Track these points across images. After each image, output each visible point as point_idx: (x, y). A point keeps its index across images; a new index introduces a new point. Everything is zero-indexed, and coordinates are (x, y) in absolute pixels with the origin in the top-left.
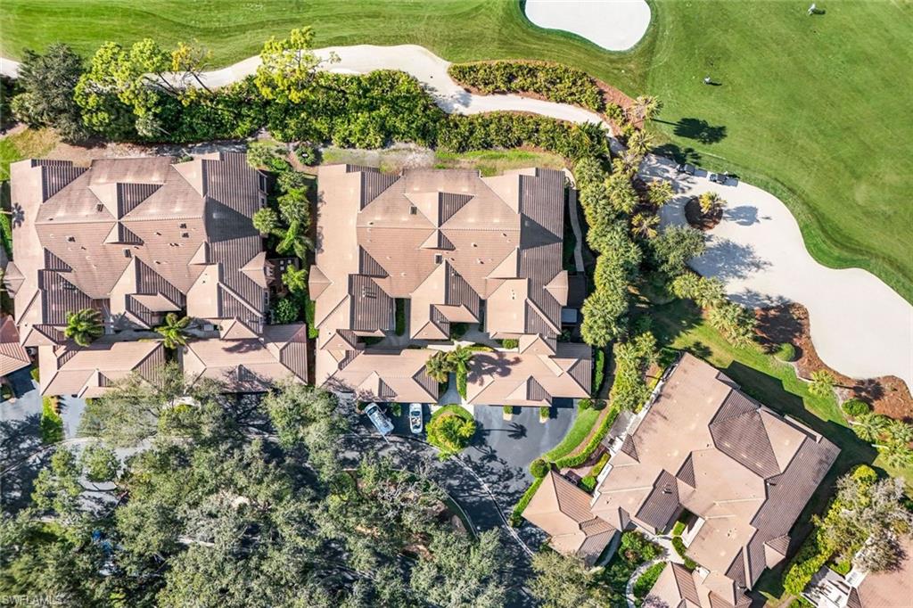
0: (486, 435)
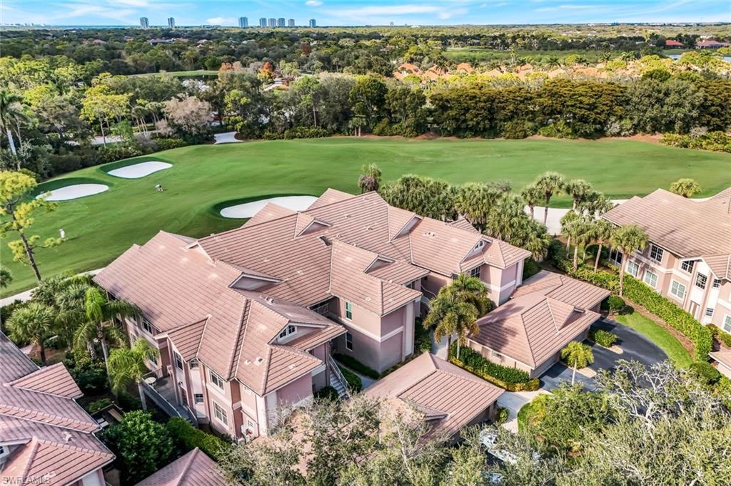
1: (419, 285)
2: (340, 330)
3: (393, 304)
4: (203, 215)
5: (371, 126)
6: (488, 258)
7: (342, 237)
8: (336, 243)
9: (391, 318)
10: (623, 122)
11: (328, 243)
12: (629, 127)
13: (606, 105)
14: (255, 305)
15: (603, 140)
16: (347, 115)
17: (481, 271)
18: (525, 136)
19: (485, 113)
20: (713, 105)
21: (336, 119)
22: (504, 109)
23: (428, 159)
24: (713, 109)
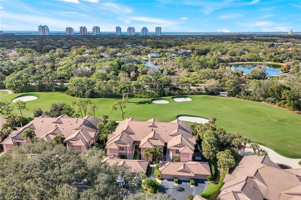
0: (166, 190)
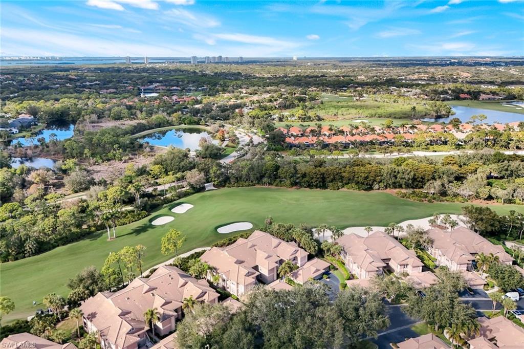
1: (278, 262)
2: (259, 273)
3: (271, 267)
4: (212, 232)
5: (272, 182)
6: (297, 255)
7: (259, 249)
8: (258, 250)
9: (271, 271)
10: (380, 184)
11: (256, 250)
12: (383, 186)
13: (372, 177)
14: (240, 267)
15: (372, 191)
16: (262, 177)
17: (295, 259)
18: (338, 189)
19: (320, 180)
20: (418, 178)
21: (257, 179)
22: (328, 177)
23: (294, 202)
24: (418, 180)
